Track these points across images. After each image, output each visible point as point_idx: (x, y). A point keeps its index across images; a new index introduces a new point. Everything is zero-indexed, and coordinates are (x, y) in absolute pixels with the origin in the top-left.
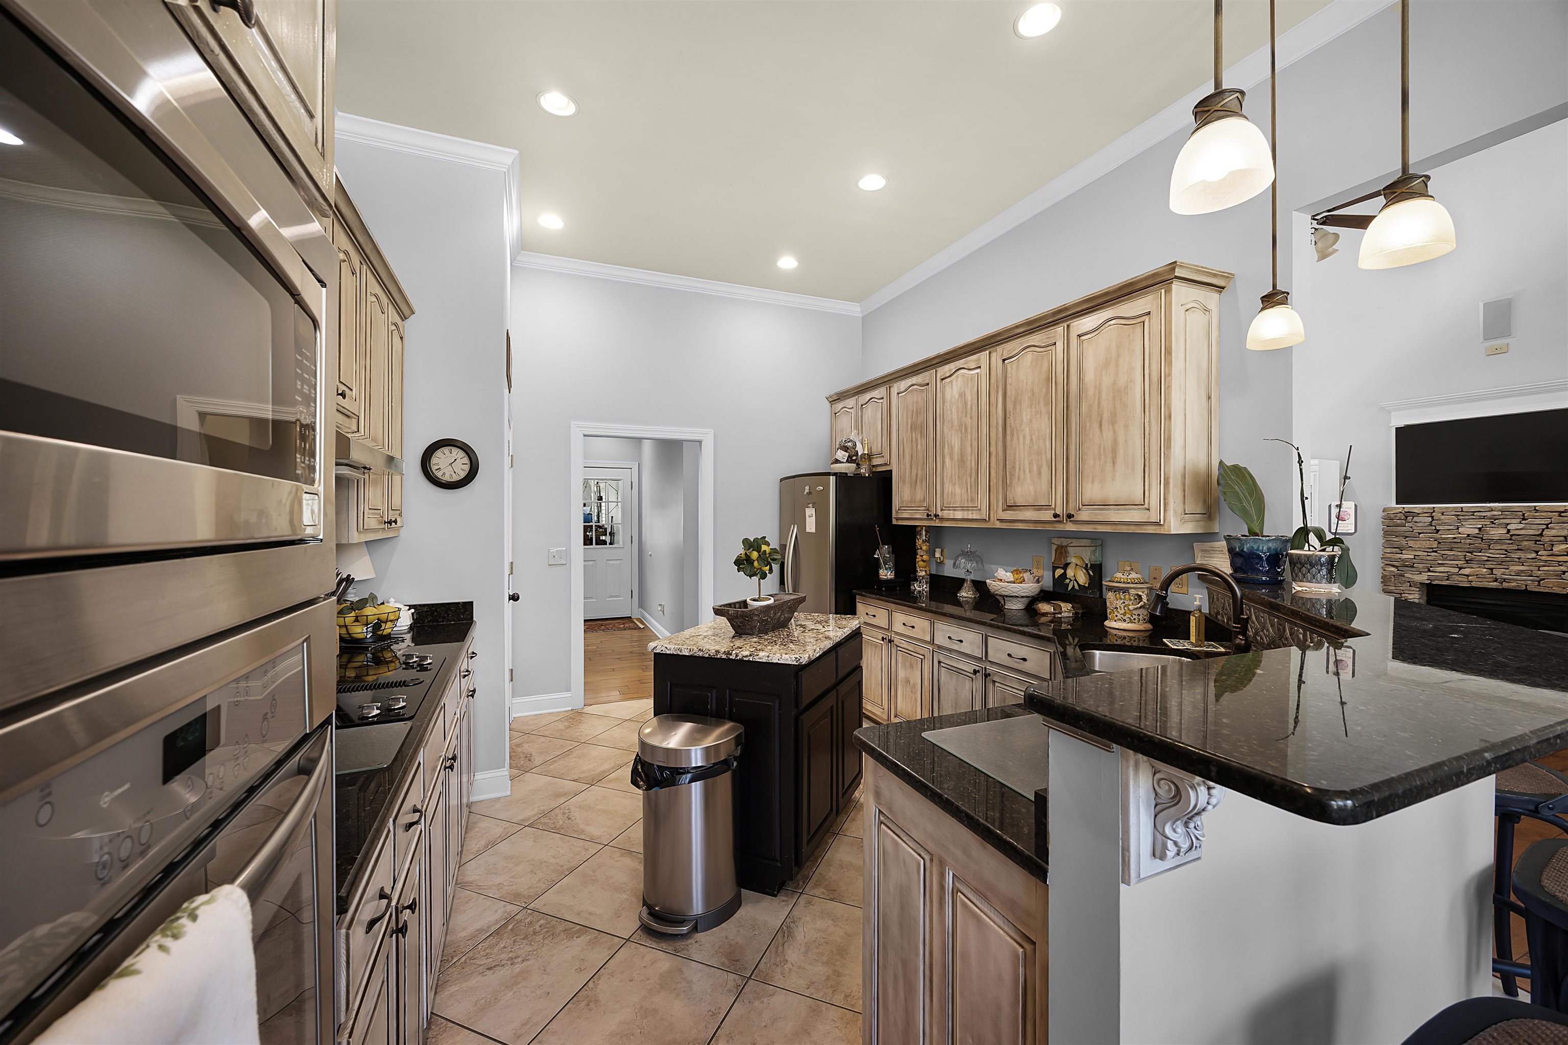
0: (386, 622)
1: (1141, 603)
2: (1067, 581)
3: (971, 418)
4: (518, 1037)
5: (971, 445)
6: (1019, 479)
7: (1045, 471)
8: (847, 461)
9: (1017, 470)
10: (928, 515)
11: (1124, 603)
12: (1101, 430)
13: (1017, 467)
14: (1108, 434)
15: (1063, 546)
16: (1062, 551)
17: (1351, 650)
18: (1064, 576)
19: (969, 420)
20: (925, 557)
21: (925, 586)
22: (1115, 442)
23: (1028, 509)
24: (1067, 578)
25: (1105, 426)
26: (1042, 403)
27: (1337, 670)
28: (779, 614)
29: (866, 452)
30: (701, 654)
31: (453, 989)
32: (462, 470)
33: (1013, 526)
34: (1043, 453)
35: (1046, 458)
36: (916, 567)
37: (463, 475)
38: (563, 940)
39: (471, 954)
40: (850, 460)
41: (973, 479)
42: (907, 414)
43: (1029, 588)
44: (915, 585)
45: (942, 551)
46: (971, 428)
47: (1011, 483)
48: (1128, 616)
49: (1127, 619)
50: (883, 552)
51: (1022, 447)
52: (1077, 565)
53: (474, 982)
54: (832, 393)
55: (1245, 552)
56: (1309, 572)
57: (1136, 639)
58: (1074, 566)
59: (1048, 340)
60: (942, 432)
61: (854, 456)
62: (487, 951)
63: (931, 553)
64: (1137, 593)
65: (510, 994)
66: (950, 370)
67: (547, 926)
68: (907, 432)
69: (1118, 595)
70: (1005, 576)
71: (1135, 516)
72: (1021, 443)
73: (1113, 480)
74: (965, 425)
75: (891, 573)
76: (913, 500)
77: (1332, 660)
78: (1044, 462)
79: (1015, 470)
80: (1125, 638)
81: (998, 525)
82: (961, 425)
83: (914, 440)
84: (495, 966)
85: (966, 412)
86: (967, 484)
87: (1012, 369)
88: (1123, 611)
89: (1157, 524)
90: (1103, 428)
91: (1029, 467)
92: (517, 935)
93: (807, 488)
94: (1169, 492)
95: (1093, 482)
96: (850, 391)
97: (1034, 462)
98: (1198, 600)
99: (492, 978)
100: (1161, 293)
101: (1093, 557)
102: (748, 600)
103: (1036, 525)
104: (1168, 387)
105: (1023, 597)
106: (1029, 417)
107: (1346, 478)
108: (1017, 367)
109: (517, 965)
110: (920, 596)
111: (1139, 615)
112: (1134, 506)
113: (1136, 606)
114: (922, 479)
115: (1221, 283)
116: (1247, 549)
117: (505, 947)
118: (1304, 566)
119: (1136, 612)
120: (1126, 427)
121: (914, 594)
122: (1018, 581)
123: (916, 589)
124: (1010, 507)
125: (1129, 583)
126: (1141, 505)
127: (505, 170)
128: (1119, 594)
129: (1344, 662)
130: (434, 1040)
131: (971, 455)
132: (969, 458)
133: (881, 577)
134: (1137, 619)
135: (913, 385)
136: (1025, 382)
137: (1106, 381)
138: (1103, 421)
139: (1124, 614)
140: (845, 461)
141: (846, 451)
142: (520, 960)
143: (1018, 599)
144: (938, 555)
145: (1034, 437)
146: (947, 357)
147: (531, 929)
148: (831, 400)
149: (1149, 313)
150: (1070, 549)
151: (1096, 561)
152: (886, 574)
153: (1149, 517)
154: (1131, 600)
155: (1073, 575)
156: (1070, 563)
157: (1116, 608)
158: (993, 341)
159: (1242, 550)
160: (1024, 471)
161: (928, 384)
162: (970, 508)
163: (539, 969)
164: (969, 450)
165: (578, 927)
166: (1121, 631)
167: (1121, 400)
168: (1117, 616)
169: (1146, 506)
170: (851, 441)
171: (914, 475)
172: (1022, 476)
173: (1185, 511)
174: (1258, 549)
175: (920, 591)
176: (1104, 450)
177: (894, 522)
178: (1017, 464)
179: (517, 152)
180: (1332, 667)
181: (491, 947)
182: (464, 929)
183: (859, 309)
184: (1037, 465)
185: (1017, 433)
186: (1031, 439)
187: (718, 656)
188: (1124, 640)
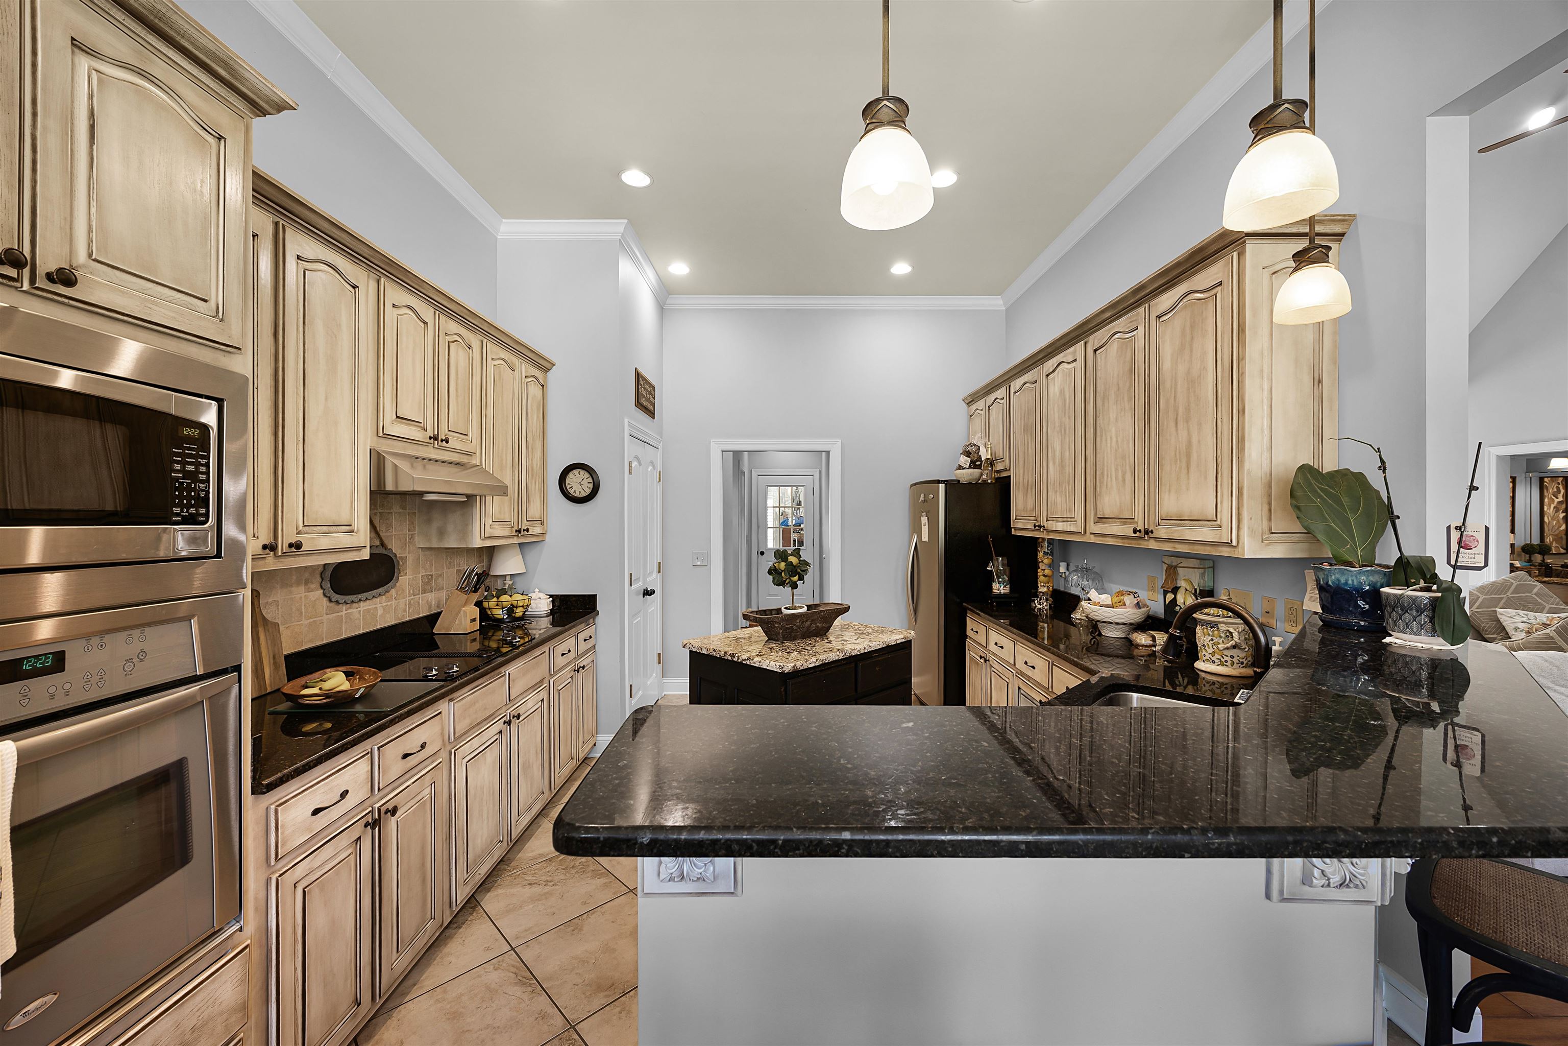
0: (517, 607)
1: (1233, 643)
2: (1178, 608)
3: (1069, 417)
4: (517, 938)
5: (1069, 448)
6: (1107, 487)
7: (1129, 477)
8: (970, 467)
9: (1105, 477)
10: (1035, 526)
11: (1212, 640)
12: (1177, 430)
13: (1106, 473)
14: (1183, 434)
15: (1172, 566)
16: (1172, 571)
17: (1480, 735)
18: (1174, 601)
19: (1068, 420)
20: (1047, 572)
21: (1045, 604)
22: (1189, 443)
23: (1115, 522)
24: (1177, 605)
25: (1180, 426)
26: (1126, 399)
27: (1458, 756)
28: (809, 623)
29: (989, 457)
30: (714, 654)
31: (500, 891)
32: (588, 487)
33: (1105, 541)
34: (1127, 456)
35: (1130, 462)
36: (1037, 583)
37: (588, 491)
38: (588, 877)
39: (525, 871)
40: (973, 465)
41: (1070, 487)
42: (1021, 415)
43: (1129, 613)
44: (1036, 602)
45: (1068, 565)
46: (1069, 429)
47: (1100, 492)
48: (1217, 656)
49: (1216, 661)
50: (997, 565)
51: (1109, 449)
52: (1186, 590)
53: (515, 890)
54: (966, 394)
55: (1330, 586)
56: (1400, 619)
57: (1229, 686)
58: (1184, 591)
59: (1131, 324)
60: (1047, 433)
61: (977, 461)
62: (536, 871)
63: (1053, 566)
64: (1227, 628)
65: (531, 906)
66: (1053, 365)
67: (585, 864)
68: (1021, 434)
69: (1205, 630)
70: (1098, 598)
71: (1206, 534)
72: (1109, 445)
73: (1187, 490)
74: (1065, 426)
75: (1005, 587)
76: (1025, 510)
77: (1451, 742)
78: (1128, 468)
79: (1103, 477)
80: (1214, 683)
81: (1093, 539)
82: (1061, 426)
83: (1026, 443)
84: (534, 884)
85: (1065, 410)
86: (1066, 492)
87: (1101, 360)
88: (1211, 650)
89: (1229, 544)
90: (1178, 426)
91: (1116, 473)
92: (561, 865)
93: (922, 496)
94: (1243, 505)
95: (1170, 491)
96: (979, 393)
97: (1119, 467)
98: (1277, 644)
99: (529, 891)
100: (1232, 257)
101: (1202, 581)
102: (783, 608)
103: (1123, 541)
104: (1242, 374)
105: (1117, 624)
106: (1115, 416)
107: (1472, 488)
108: (1106, 357)
109: (548, 887)
110: (1040, 613)
111: (1232, 657)
112: (1207, 522)
113: (1226, 646)
114: (1032, 487)
115: (1337, 229)
116: (1333, 583)
117: (548, 872)
118: (1394, 610)
119: (1226, 652)
120: (1200, 424)
121: (1035, 611)
122: (1117, 605)
123: (1036, 606)
124: (1100, 520)
125: (1219, 616)
126: (1213, 521)
127: (620, 238)
128: (1207, 629)
129: (1469, 750)
130: (470, 922)
131: (1069, 460)
132: (1068, 463)
133: (994, 591)
134: (1229, 662)
135: (1025, 383)
136: (1112, 374)
137: (1182, 369)
138: (1179, 418)
139: (1213, 654)
140: (967, 466)
141: (969, 457)
142: (552, 883)
143: (1113, 625)
144: (1062, 569)
145: (1119, 440)
146: (1050, 350)
147: (573, 863)
148: (967, 402)
149: (1220, 284)
150: (1180, 570)
151: (1205, 587)
152: (1000, 588)
153: (1220, 537)
154: (1221, 637)
155: (1182, 601)
156: (1180, 587)
157: (1204, 645)
158: (1086, 329)
159: (1327, 583)
160: (1111, 478)
161: (1036, 382)
162: (1069, 519)
163: (560, 894)
164: (1067, 454)
165: (604, 870)
166: (1209, 675)
167: (1195, 392)
168: (1205, 655)
169: (1218, 522)
170: (975, 445)
171: (1026, 481)
172: (1109, 484)
173: (1270, 529)
174: (1346, 583)
175: (1040, 609)
176: (1180, 452)
177: (1013, 532)
178: (1106, 469)
179: (626, 221)
180: (1451, 754)
181: (540, 869)
182: (532, 851)
183: (1001, 302)
184: (1122, 471)
185: (1105, 434)
186: (1117, 441)
187: (726, 658)
188: (1212, 686)
